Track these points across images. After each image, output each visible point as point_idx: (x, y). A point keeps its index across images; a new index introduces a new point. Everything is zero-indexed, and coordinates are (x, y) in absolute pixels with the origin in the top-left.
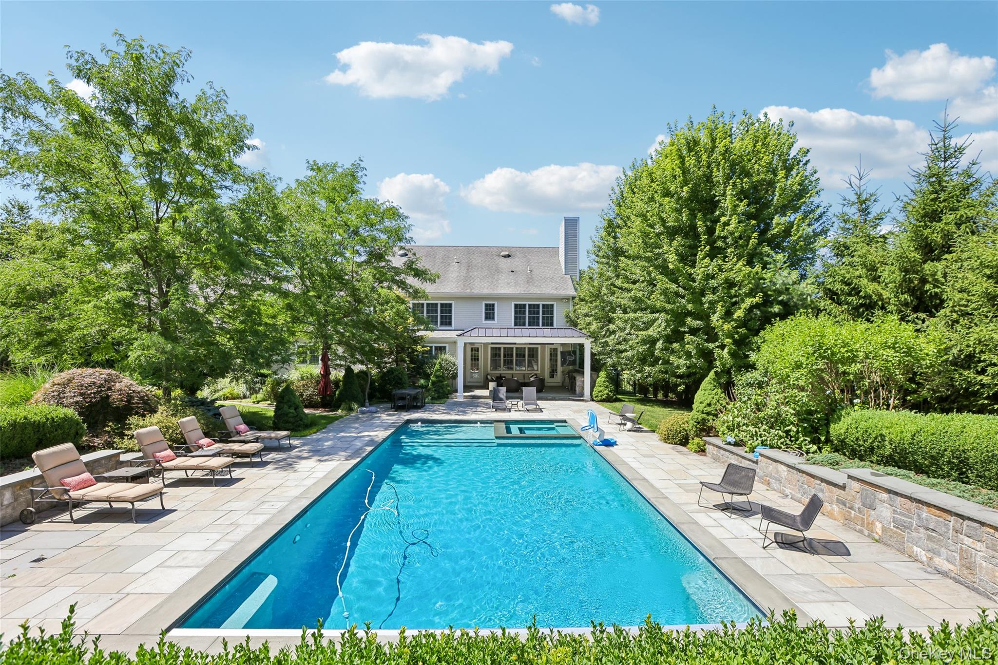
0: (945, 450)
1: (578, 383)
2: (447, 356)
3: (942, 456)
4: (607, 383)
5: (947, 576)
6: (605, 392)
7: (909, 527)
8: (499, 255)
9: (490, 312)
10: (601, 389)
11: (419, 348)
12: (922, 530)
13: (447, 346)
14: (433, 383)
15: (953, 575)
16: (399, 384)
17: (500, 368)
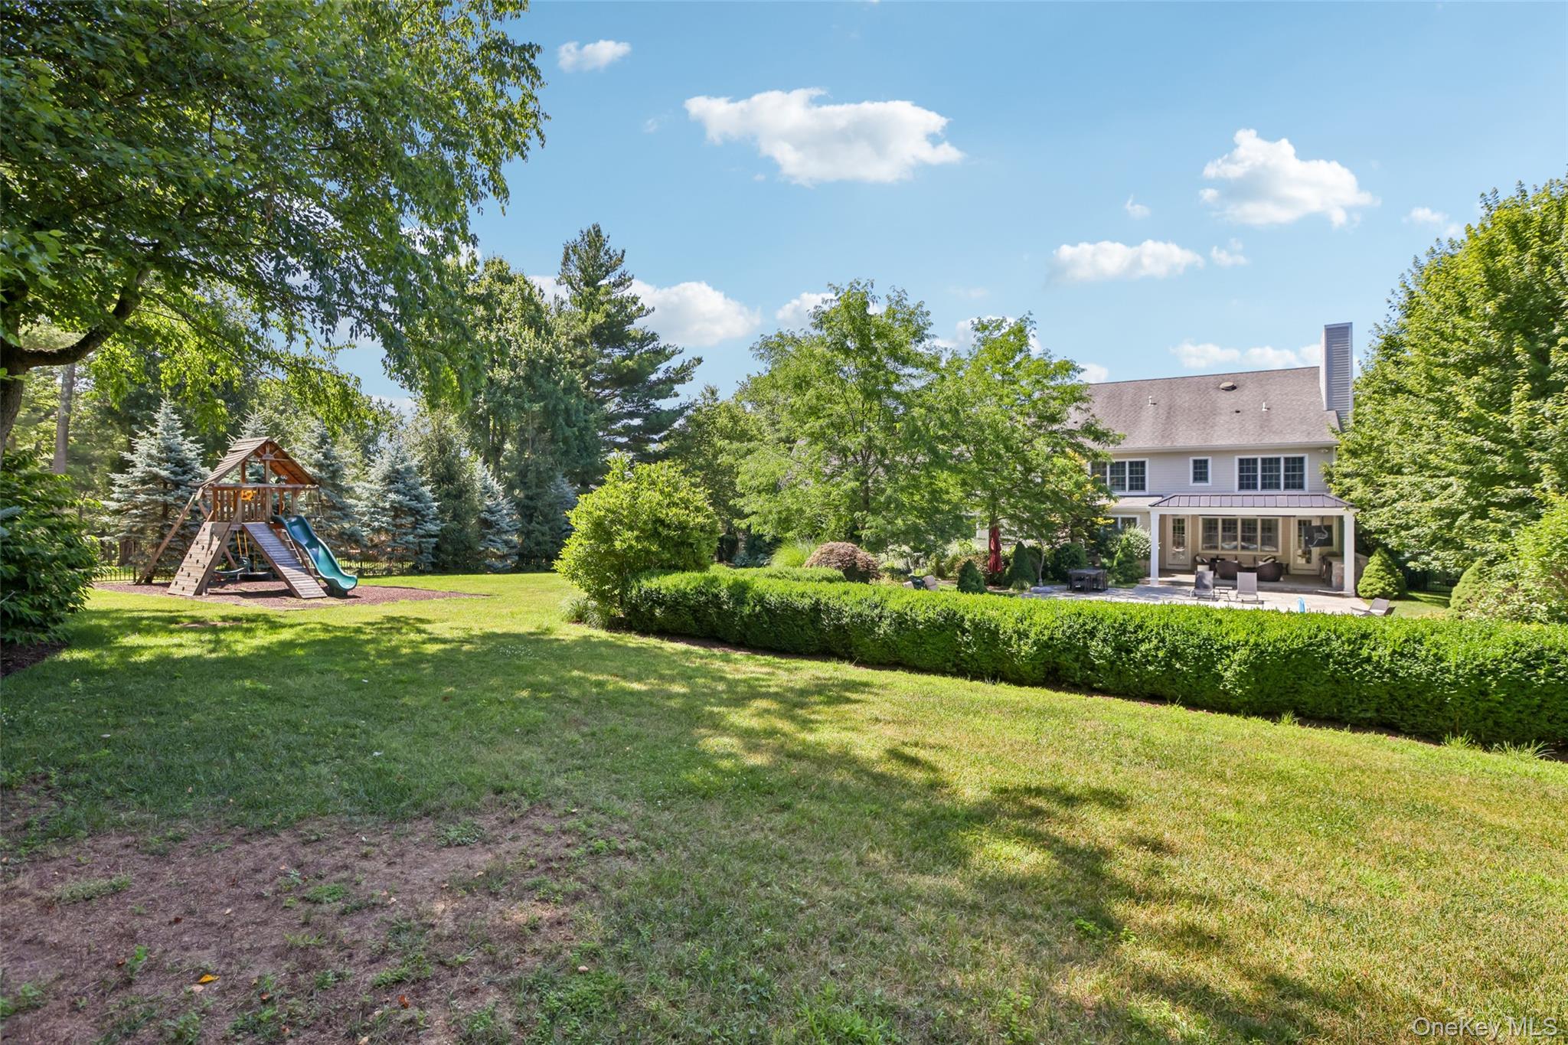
1: (1335, 571)
2: (1138, 531)
6: (1379, 586)
8: (1218, 388)
9: (1200, 472)
10: (1372, 580)
11: (1100, 521)
13: (1138, 517)
14: (1119, 563)
16: (1075, 562)
17: (1216, 547)
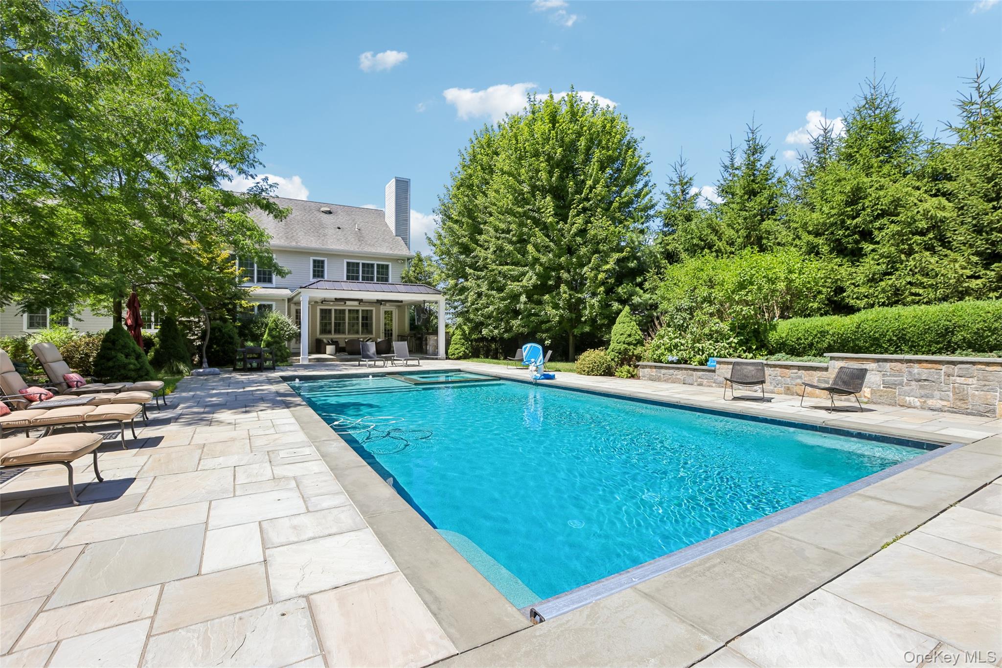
0: (887, 331)
2: (275, 315)
3: (885, 336)
4: (463, 341)
5: (942, 411)
6: (461, 350)
7: (901, 384)
8: (319, 210)
9: (319, 270)
10: (457, 346)
11: (244, 303)
12: (913, 383)
13: (274, 304)
14: (268, 344)
15: (946, 409)
17: (330, 332)
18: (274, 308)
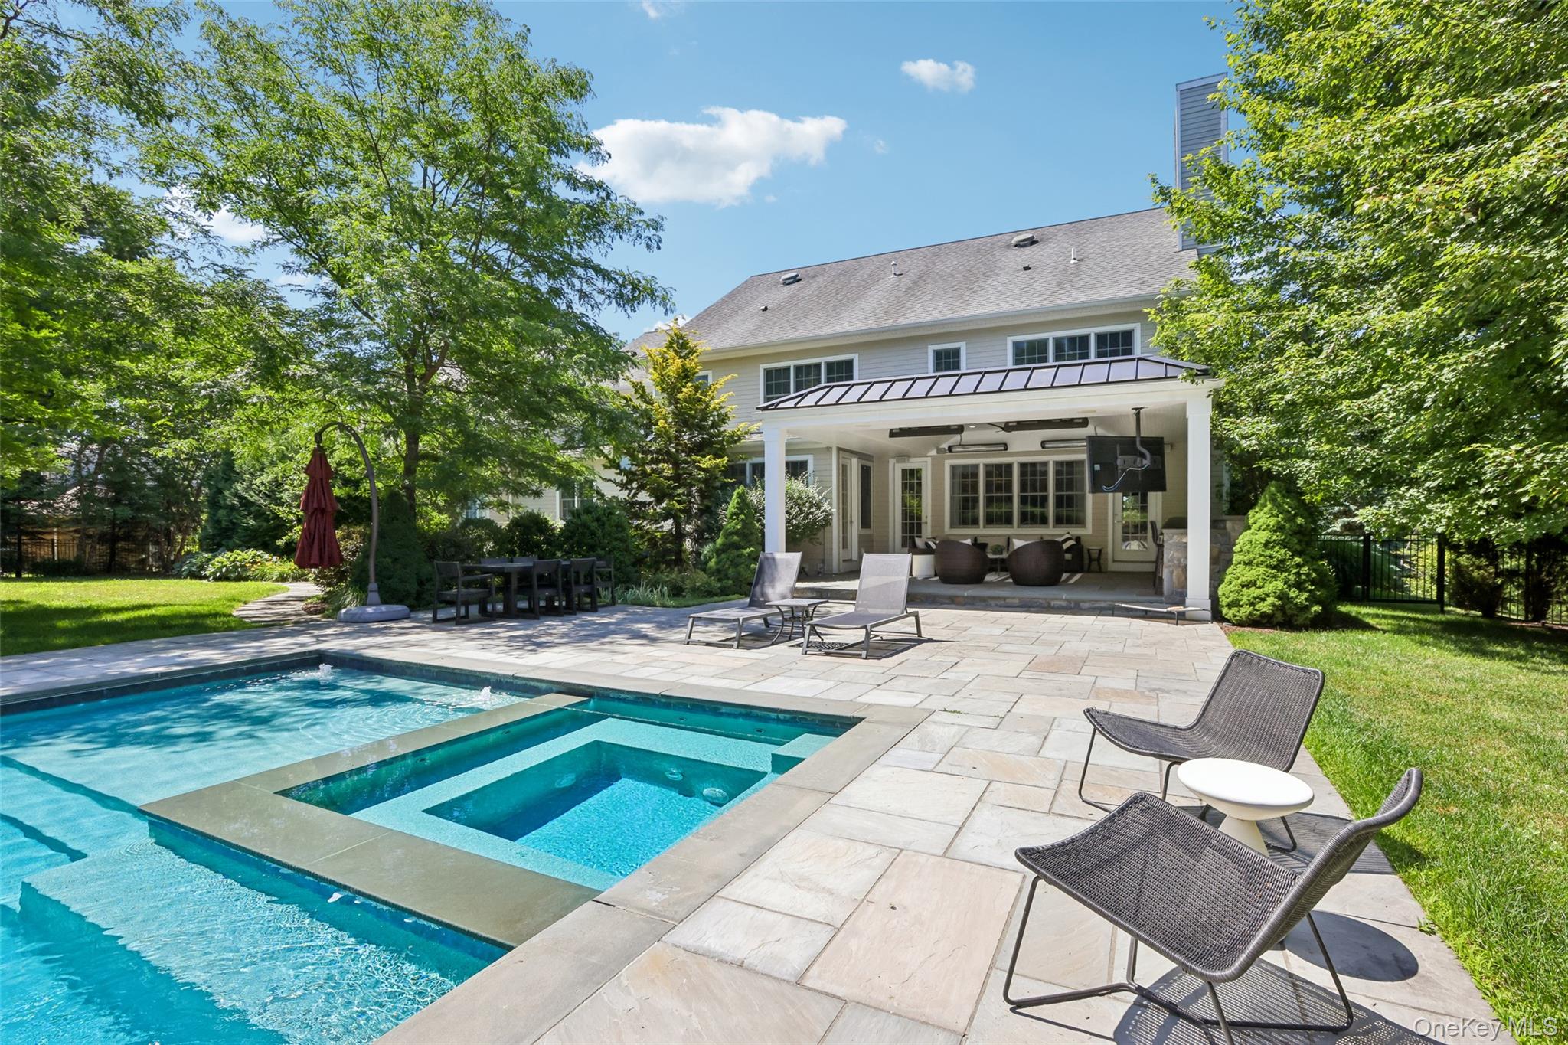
8: (1008, 246)
11: (706, 460)
17: (975, 522)
18: (810, 467)
